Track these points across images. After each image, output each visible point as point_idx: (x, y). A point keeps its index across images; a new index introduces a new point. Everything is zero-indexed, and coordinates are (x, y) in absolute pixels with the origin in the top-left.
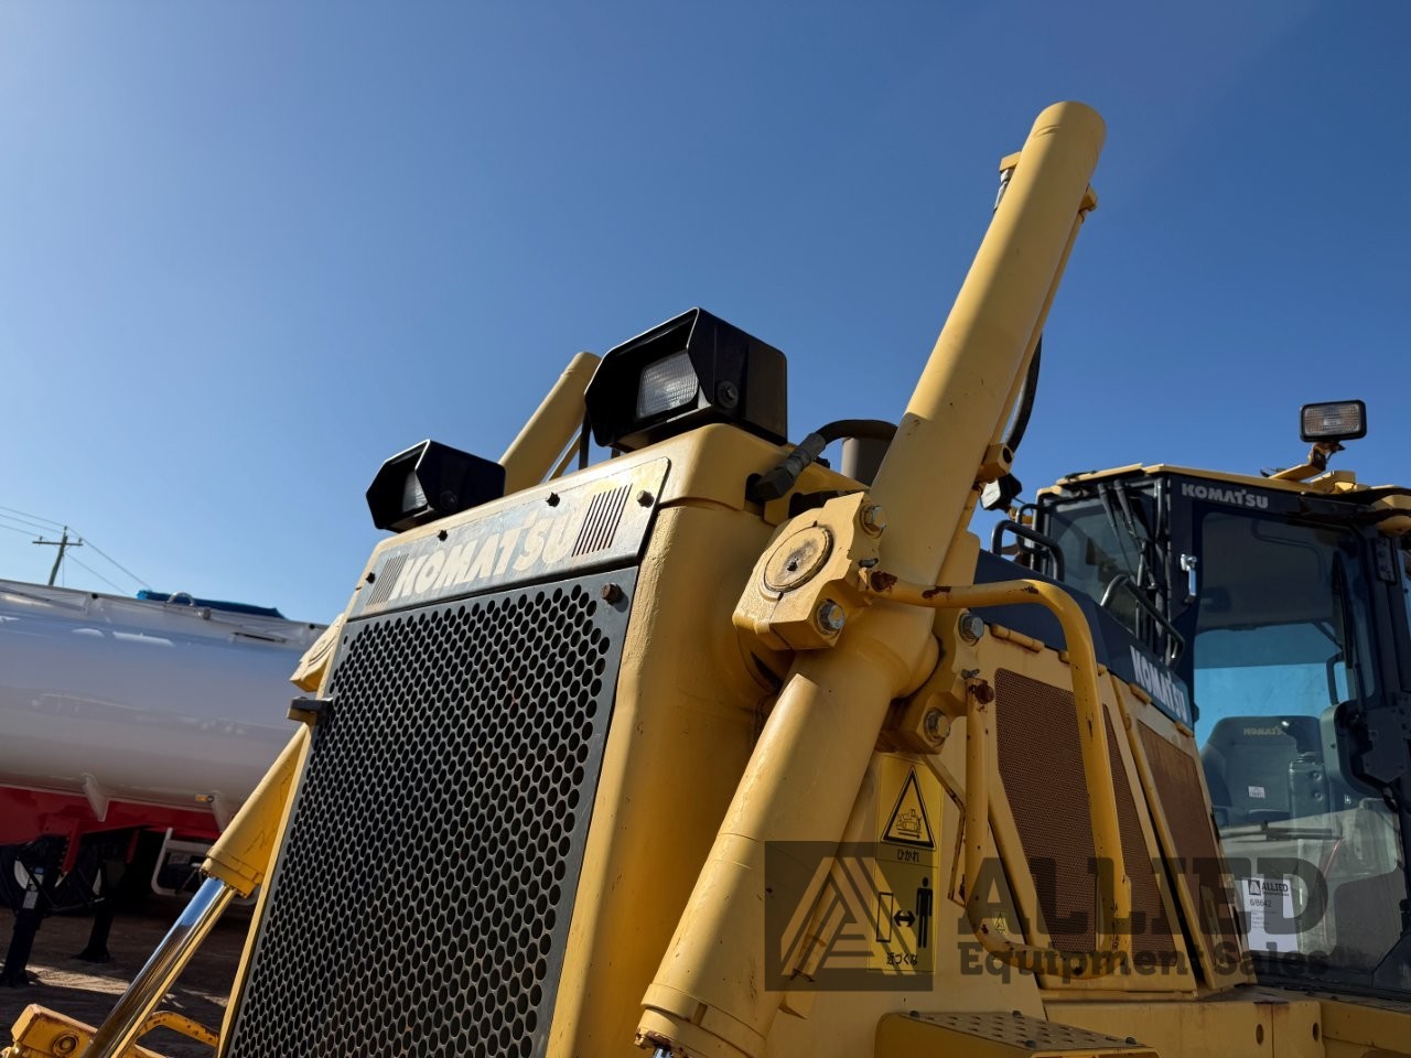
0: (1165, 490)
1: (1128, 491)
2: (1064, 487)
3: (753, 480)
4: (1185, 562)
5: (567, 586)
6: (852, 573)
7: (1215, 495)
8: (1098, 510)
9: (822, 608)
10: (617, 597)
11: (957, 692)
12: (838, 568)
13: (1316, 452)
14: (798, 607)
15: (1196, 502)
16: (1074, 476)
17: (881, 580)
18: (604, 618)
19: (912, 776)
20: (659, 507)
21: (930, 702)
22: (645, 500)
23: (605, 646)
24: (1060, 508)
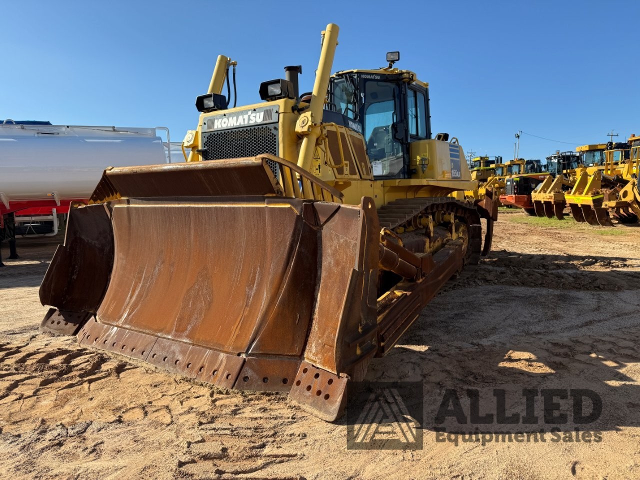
0: (358, 77)
1: (350, 77)
2: (336, 75)
3: (292, 107)
4: (362, 95)
5: (264, 126)
6: (312, 124)
7: (369, 77)
8: (343, 82)
9: (309, 129)
10: (276, 129)
11: (324, 137)
12: (310, 123)
13: (390, 64)
14: (305, 129)
15: (365, 79)
16: (338, 72)
17: (315, 125)
18: (273, 131)
19: (316, 149)
20: (279, 114)
21: (321, 138)
22: (277, 112)
23: (275, 136)
24: (336, 81)
